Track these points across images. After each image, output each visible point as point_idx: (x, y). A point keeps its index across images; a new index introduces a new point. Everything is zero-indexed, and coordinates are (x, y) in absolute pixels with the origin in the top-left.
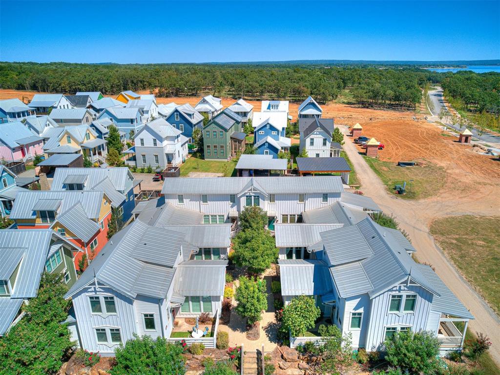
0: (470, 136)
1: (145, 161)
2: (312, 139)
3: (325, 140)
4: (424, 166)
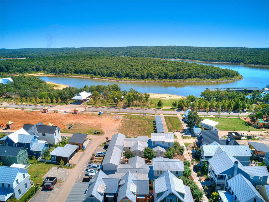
0: (48, 109)
3: (59, 131)
4: (73, 125)
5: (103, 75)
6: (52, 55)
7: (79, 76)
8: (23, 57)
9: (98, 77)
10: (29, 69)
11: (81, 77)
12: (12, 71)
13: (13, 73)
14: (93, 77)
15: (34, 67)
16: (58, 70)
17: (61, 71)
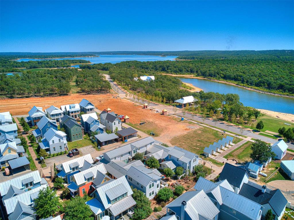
0: (147, 106)
1: (55, 150)
2: (115, 123)
3: (119, 122)
4: (147, 123)
5: (251, 84)
6: (223, 58)
7: (225, 82)
8: (195, 58)
9: (244, 85)
10: (184, 70)
11: (227, 83)
12: (170, 71)
13: (170, 73)
14: (239, 84)
15: (189, 69)
16: (207, 74)
17: (211, 75)
